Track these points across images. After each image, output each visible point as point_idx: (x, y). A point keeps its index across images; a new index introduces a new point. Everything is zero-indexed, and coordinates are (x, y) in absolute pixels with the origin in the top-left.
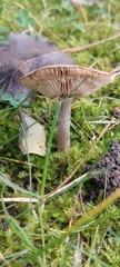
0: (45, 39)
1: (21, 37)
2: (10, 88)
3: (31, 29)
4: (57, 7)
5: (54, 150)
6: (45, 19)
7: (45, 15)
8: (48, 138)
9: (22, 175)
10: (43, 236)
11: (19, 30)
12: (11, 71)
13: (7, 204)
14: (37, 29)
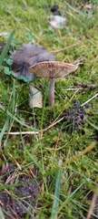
0: (41, 46)
1: (28, 45)
2: (24, 72)
3: (34, 41)
4: (46, 30)
5: (47, 105)
6: (40, 36)
7: (41, 34)
8: (43, 98)
9: (31, 118)
10: (42, 151)
11: (28, 42)
12: (24, 63)
13: (23, 135)
14: (37, 41)
